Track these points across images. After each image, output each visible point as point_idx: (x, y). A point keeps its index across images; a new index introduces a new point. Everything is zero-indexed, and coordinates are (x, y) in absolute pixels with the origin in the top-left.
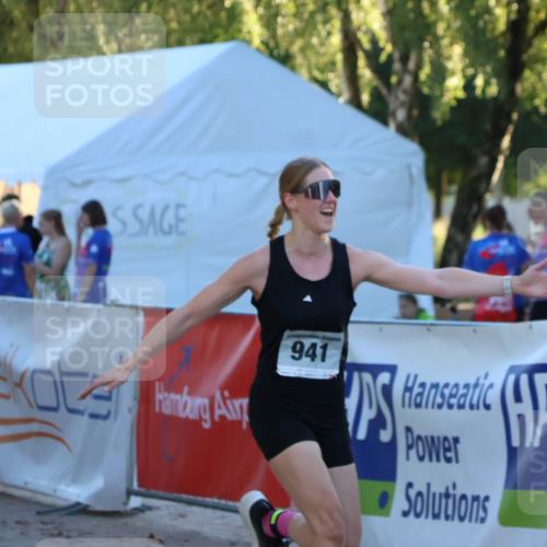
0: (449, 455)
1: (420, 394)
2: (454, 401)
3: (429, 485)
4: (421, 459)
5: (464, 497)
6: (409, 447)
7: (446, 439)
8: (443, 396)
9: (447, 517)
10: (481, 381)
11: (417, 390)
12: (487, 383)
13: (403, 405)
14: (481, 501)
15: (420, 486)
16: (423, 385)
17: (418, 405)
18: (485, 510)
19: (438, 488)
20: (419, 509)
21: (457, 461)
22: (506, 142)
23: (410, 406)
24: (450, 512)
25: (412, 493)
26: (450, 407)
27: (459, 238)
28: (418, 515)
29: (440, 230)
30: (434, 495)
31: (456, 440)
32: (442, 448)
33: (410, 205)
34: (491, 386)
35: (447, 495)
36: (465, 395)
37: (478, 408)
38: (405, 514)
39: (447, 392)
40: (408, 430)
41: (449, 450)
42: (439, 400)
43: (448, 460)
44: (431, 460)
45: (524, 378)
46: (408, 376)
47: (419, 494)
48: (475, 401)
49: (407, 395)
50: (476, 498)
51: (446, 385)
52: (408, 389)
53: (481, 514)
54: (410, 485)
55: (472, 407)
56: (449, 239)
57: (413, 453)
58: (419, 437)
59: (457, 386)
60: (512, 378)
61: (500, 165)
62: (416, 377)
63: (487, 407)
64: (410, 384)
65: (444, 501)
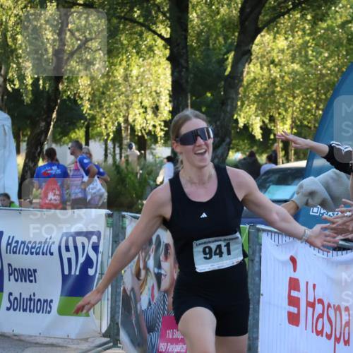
0: (31, 278)
1: (16, 247)
2: (33, 250)
3: (21, 294)
4: (17, 280)
5: (39, 300)
6: (10, 274)
7: (29, 270)
8: (28, 247)
9: (30, 311)
10: (48, 240)
11: (14, 245)
12: (51, 241)
13: (7, 252)
14: (48, 303)
15: (16, 294)
16: (17, 242)
17: (15, 253)
18: (50, 307)
19: (26, 296)
20: (15, 307)
21: (35, 282)
22: (54, 115)
23: (10, 253)
24: (32, 308)
25: (12, 298)
26: (32, 253)
27: (31, 164)
28: (15, 310)
29: (20, 160)
30: (24, 299)
31: (35, 271)
32: (27, 275)
33: (5, 147)
34: (53, 243)
35: (31, 299)
36: (40, 248)
37: (46, 254)
38: (8, 309)
39: (30, 246)
40: (10, 265)
41: (31, 276)
42: (26, 250)
43: (31, 281)
44: (22, 281)
45: (71, 239)
46: (9, 237)
47: (16, 298)
48: (45, 251)
49: (9, 247)
50: (46, 301)
51: (30, 242)
52: (8, 244)
53: (49, 309)
54: (11, 294)
55: (43, 254)
56: (25, 165)
57: (12, 277)
58: (15, 269)
59: (35, 242)
60: (64, 239)
61: (52, 127)
62: (13, 237)
63: (52, 254)
64: (10, 241)
65: (29, 303)
